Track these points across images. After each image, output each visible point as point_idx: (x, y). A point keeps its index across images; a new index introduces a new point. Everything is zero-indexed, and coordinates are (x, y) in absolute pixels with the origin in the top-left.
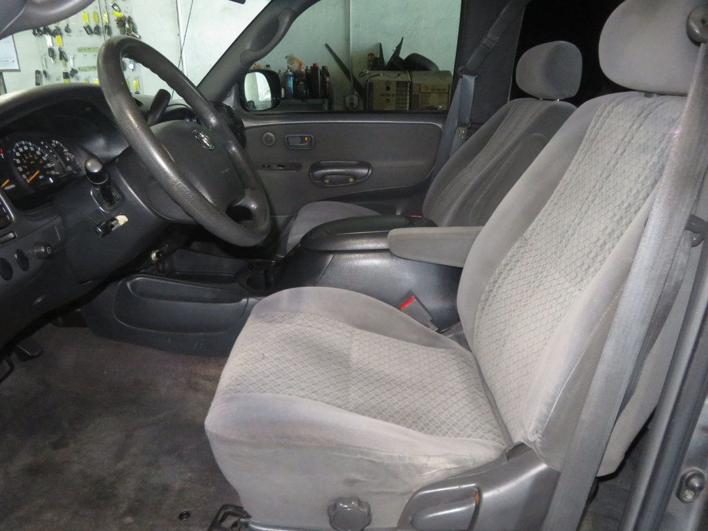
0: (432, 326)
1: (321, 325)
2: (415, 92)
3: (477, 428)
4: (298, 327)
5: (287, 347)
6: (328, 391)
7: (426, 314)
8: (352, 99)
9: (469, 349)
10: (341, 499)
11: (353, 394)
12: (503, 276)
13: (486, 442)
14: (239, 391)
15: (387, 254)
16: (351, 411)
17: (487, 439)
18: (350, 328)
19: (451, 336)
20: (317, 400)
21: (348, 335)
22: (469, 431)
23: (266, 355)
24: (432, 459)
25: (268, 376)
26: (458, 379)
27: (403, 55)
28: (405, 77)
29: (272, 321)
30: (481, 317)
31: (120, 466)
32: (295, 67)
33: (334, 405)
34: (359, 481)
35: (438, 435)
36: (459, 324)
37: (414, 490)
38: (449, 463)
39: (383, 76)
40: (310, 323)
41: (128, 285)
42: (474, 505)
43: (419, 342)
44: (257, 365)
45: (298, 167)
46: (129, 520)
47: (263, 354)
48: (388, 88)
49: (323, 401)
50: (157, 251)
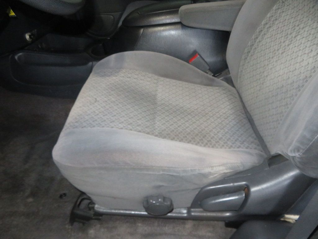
0: (210, 73)
1: (136, 76)
3: (244, 141)
4: (121, 78)
5: (112, 92)
6: (140, 122)
7: (206, 65)
9: (234, 86)
10: (152, 197)
11: (158, 123)
12: (262, 33)
15: (179, 26)
16: (156, 136)
17: (251, 148)
18: (156, 77)
19: (221, 78)
20: (131, 130)
21: (155, 81)
22: (238, 144)
23: (98, 99)
24: (215, 168)
25: (98, 114)
26: (228, 107)
29: (104, 76)
30: (244, 65)
33: (144, 132)
34: (163, 186)
35: (217, 148)
36: (227, 70)
38: (227, 169)
40: (129, 75)
41: (16, 57)
42: (244, 195)
43: (201, 83)
44: (91, 107)
46: (30, 200)
47: (96, 99)
49: (135, 130)
50: (30, 34)
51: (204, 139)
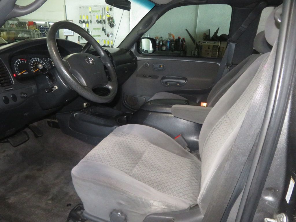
0: (188, 149)
2: (221, 50)
3: (185, 195)
4: (126, 139)
5: (117, 146)
6: (124, 166)
8: (194, 52)
10: (115, 210)
11: (135, 169)
12: (215, 130)
13: (186, 201)
14: (89, 159)
16: (131, 176)
17: (188, 200)
18: (149, 143)
19: (194, 154)
20: (117, 168)
21: (147, 146)
22: (181, 195)
23: (107, 148)
24: (155, 202)
25: (103, 156)
26: (188, 172)
27: (219, 34)
28: (218, 44)
29: (117, 136)
30: (205, 147)
31: (55, 182)
32: (172, 38)
33: (124, 172)
34: (123, 204)
35: (166, 193)
37: (148, 214)
38: (164, 206)
39: (207, 43)
40: (132, 139)
41: (75, 115)
43: (178, 154)
44: (102, 151)
45: (157, 77)
46: (50, 202)
47: (106, 147)
48: (209, 48)
49: (119, 169)
50: (86, 103)
51: (164, 188)
